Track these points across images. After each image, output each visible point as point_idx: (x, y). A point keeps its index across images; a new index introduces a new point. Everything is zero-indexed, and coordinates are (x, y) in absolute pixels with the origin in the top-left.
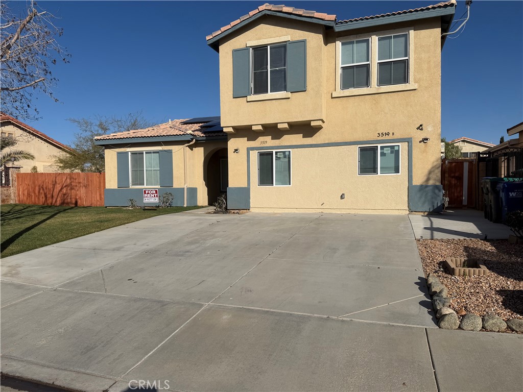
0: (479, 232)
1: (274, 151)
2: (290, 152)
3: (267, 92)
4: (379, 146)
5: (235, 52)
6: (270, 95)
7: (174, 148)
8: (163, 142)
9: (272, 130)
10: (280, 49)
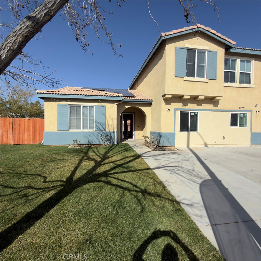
1: (189, 112)
2: (198, 113)
4: (239, 113)
5: (177, 48)
6: (196, 79)
8: (100, 100)
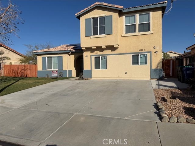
0: (176, 86)
2: (106, 57)
3: (98, 35)
4: (139, 54)
5: (86, 20)
6: (99, 36)
7: (63, 55)
8: (59, 53)
9: (100, 49)
10: (103, 19)
